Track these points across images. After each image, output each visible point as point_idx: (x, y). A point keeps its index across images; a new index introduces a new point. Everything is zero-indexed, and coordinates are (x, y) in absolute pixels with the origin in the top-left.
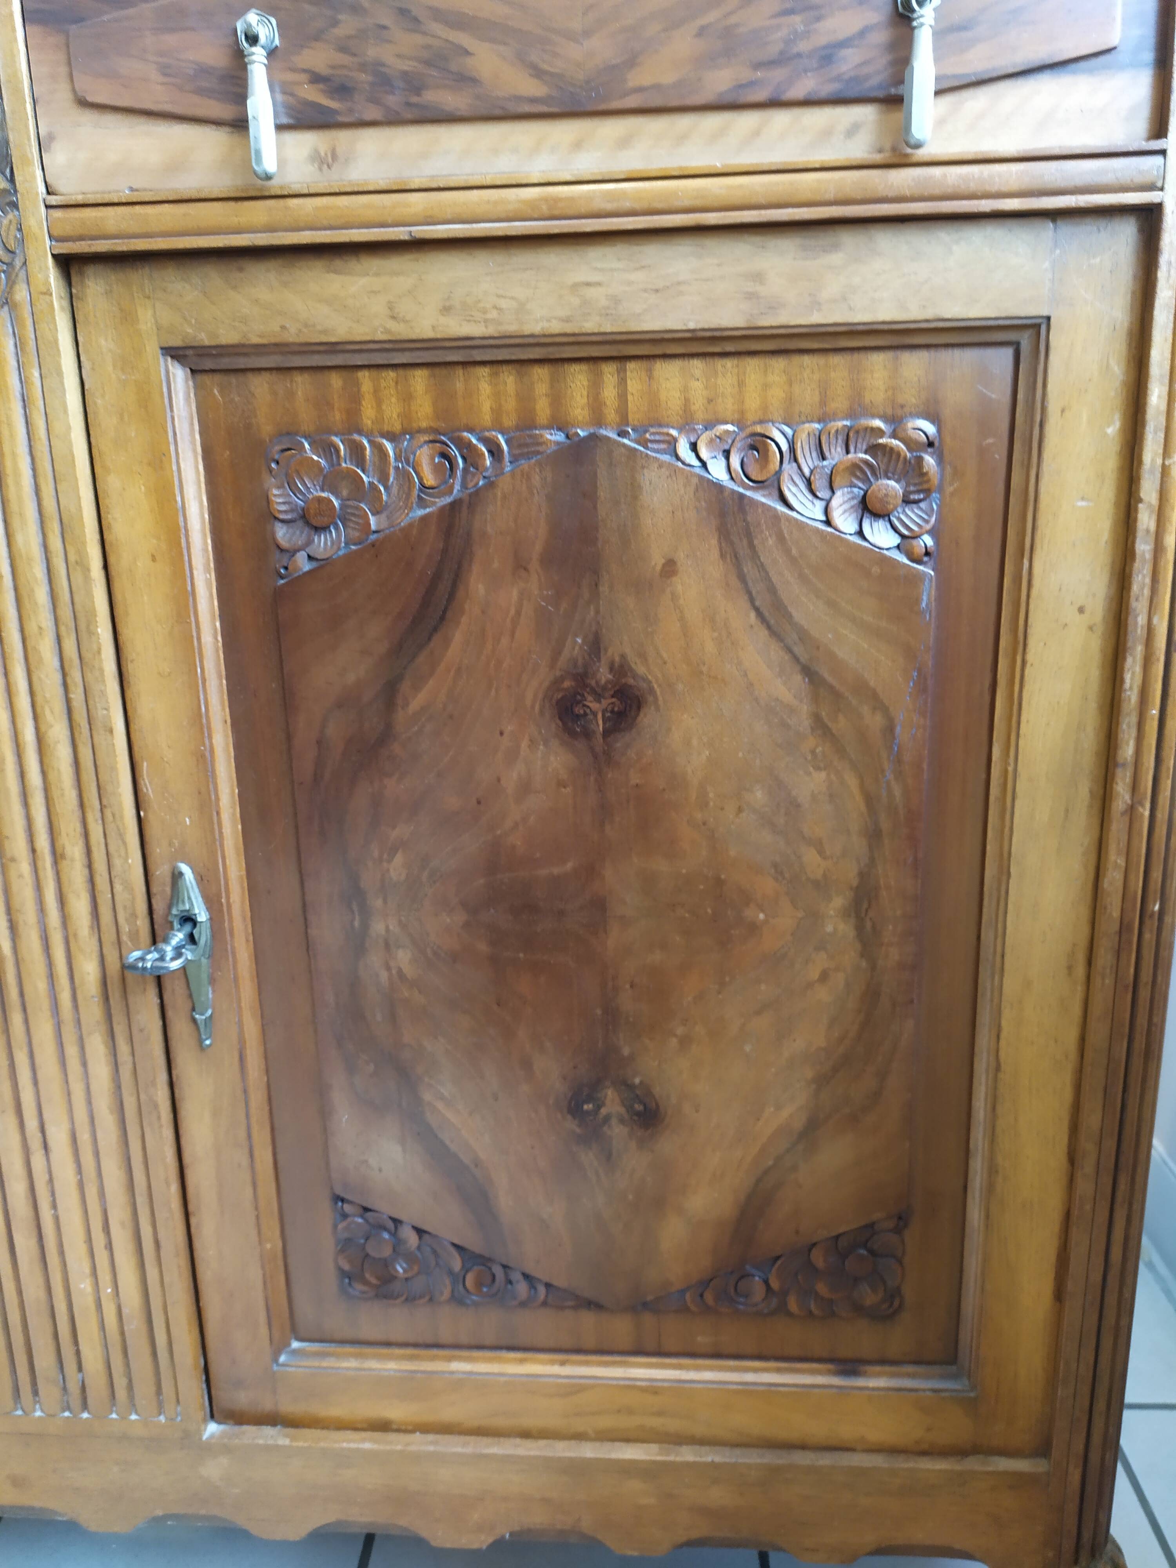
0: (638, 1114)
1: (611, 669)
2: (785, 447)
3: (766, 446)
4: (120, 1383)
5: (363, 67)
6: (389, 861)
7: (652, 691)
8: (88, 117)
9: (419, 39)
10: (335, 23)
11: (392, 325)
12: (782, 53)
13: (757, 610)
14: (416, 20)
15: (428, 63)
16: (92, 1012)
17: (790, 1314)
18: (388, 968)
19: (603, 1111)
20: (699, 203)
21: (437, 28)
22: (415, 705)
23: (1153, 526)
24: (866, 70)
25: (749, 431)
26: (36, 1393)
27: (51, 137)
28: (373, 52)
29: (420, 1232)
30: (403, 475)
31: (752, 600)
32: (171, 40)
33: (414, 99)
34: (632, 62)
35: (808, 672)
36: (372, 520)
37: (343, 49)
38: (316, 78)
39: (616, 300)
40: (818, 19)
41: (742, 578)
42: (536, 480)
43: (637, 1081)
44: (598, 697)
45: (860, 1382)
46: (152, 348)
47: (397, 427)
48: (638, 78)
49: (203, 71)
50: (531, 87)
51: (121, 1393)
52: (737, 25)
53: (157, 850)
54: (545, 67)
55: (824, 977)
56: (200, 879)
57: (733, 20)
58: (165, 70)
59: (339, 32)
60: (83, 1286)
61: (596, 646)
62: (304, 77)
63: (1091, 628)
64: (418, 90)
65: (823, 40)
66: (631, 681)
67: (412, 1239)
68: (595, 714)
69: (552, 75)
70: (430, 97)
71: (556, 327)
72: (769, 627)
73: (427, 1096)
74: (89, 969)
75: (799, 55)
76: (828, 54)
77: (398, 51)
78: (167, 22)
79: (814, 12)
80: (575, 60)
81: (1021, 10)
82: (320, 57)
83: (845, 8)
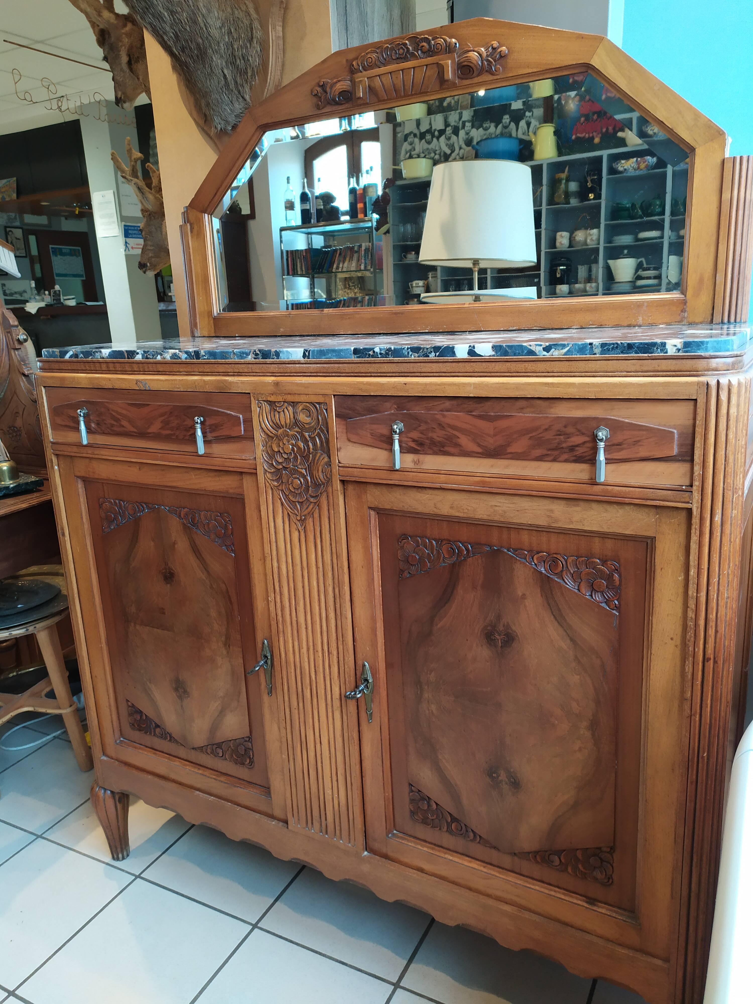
0: (512, 782)
1: (504, 626)
2: (564, 563)
3: (557, 562)
4: (338, 828)
5: (427, 438)
6: (430, 674)
7: (517, 636)
8: (350, 444)
9: (444, 432)
10: (420, 426)
11: (435, 509)
12: (557, 447)
13: (554, 615)
14: (443, 427)
15: (447, 439)
16: (337, 703)
17: (569, 874)
18: (429, 710)
19: (500, 778)
21: (449, 430)
22: (439, 626)
23: (693, 616)
24: (584, 454)
25: (551, 556)
26: (312, 823)
27: (340, 448)
28: (430, 435)
29: (437, 804)
30: (438, 552)
31: (552, 613)
32: (374, 426)
33: (442, 449)
34: (508, 445)
35: (572, 640)
36: (429, 564)
37: (422, 433)
38: (414, 441)
39: (505, 512)
40: (568, 438)
41: (549, 604)
42: (480, 561)
43: (512, 770)
44: (500, 635)
45: (595, 908)
46: (366, 507)
47: (437, 537)
48: (509, 450)
49: (382, 435)
50: (476, 448)
51: (338, 832)
52: (542, 437)
53: (359, 656)
54: (482, 444)
55: (580, 750)
56: (371, 668)
57: (541, 435)
58: (372, 434)
59: (421, 428)
60: (328, 792)
61: (499, 617)
62: (410, 440)
63: (676, 646)
64: (443, 447)
65: (571, 444)
66: (510, 631)
67: (434, 806)
68: (498, 640)
69: (483, 446)
70: (446, 449)
71: (485, 517)
72: (558, 622)
73: (440, 757)
74: (336, 690)
75: (562, 448)
76: (572, 449)
77: (438, 435)
78: (374, 421)
79: (568, 436)
80: (491, 442)
81: (639, 441)
82: (415, 435)
83: (577, 435)
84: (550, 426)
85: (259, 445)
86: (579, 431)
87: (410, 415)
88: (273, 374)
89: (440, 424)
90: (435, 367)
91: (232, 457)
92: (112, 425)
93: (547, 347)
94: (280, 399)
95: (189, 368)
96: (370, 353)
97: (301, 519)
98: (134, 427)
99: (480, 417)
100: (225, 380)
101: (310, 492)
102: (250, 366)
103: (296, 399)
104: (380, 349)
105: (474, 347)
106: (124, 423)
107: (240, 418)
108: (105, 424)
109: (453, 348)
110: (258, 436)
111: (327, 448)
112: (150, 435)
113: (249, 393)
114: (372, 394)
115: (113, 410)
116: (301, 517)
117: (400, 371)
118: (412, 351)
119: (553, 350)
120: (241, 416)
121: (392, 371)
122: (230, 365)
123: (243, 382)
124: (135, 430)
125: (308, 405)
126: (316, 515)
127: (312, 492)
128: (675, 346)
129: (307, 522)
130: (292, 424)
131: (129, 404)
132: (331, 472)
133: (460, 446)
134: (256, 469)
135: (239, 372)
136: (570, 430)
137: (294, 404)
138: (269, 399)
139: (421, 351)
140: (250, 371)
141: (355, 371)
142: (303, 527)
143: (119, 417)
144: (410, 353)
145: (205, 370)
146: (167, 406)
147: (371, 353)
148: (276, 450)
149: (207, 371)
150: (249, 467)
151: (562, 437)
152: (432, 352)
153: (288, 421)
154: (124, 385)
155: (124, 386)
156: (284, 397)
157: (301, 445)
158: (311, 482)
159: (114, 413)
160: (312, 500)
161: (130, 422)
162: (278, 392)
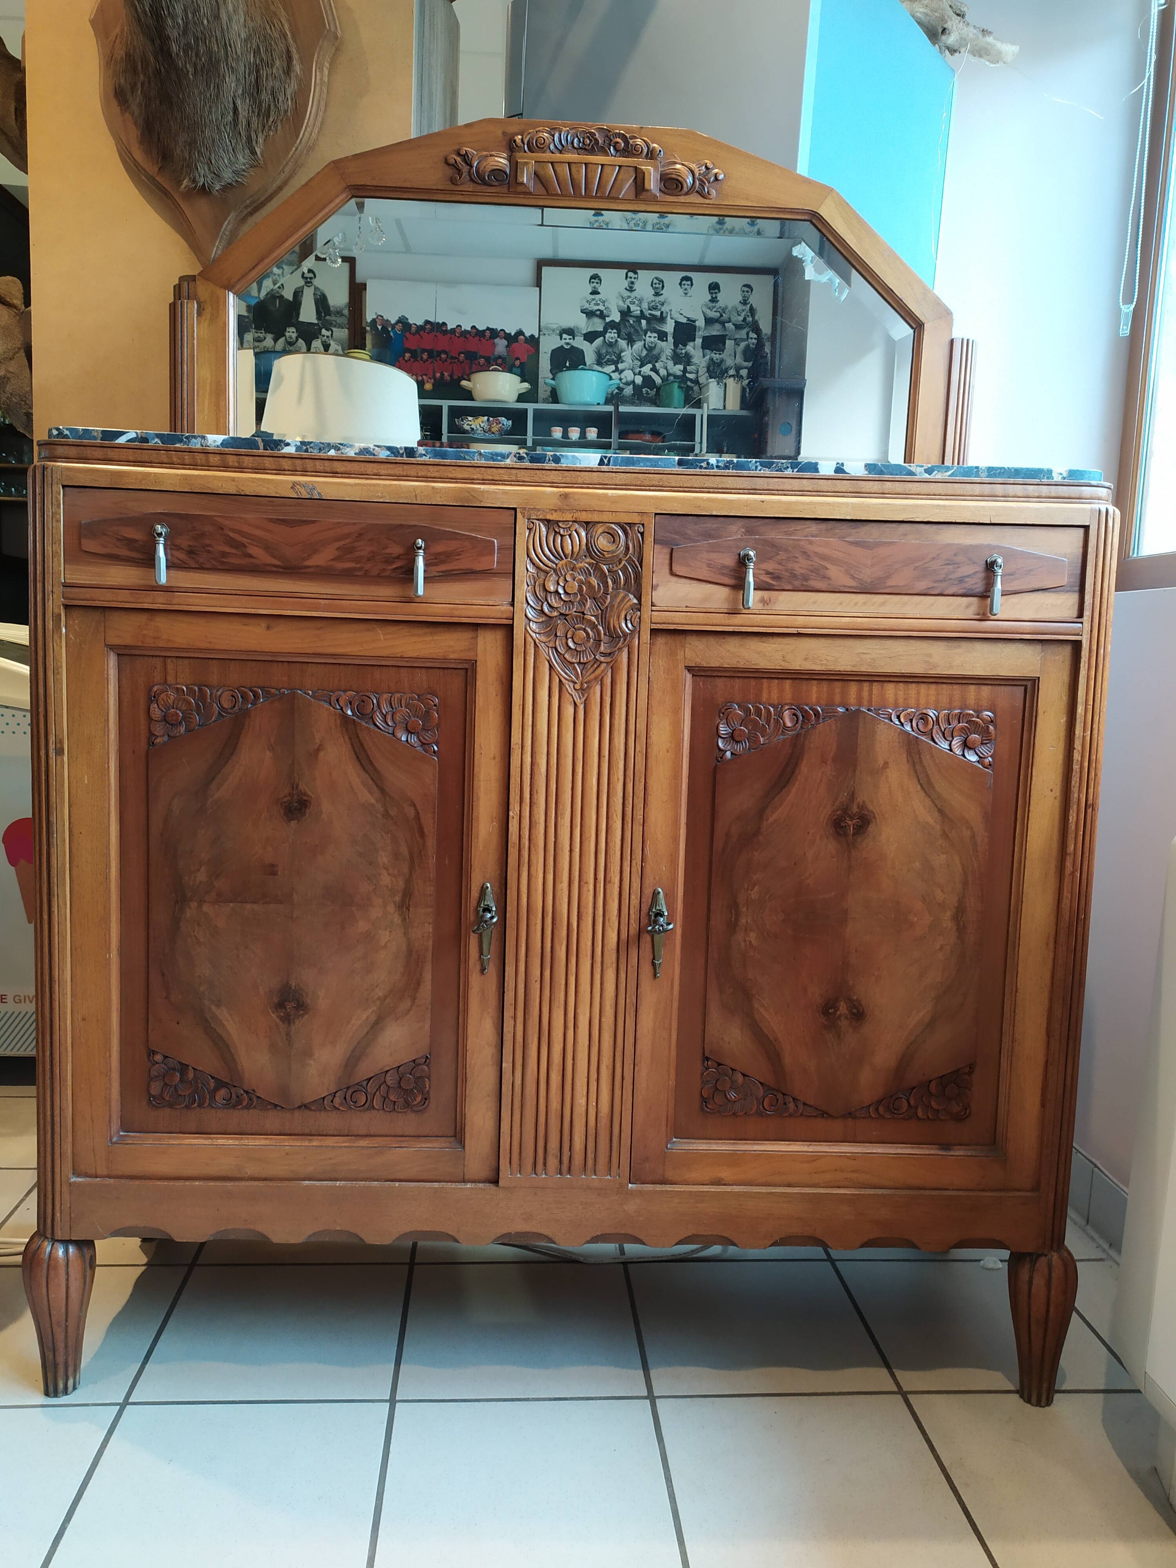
0: (854, 1014)
1: (858, 807)
2: (935, 719)
3: (927, 718)
4: (590, 1156)
5: (786, 570)
6: (752, 890)
7: (875, 817)
8: (675, 579)
9: (810, 563)
10: (778, 554)
11: (783, 663)
12: (945, 578)
13: (921, 784)
14: (809, 556)
15: (811, 571)
16: (611, 957)
17: (919, 1119)
18: (745, 941)
19: (838, 1013)
20: (910, 628)
21: (816, 559)
22: (771, 820)
23: (1080, 759)
24: (974, 587)
25: (921, 712)
26: (545, 1164)
27: (658, 585)
28: (790, 565)
29: (744, 1075)
30: (777, 721)
31: (919, 780)
32: (713, 556)
33: (805, 583)
34: (888, 577)
35: (940, 811)
36: (762, 739)
37: (780, 564)
38: (768, 573)
39: (873, 659)
40: (958, 567)
41: (916, 772)
42: (834, 727)
43: (855, 998)
44: (852, 819)
45: (952, 1153)
46: (681, 666)
47: (776, 702)
48: (891, 582)
49: (724, 567)
50: (852, 583)
51: (590, 1163)
52: (929, 567)
53: (648, 881)
54: (856, 576)
55: (941, 948)
56: (666, 895)
57: (927, 565)
58: (709, 565)
59: (779, 557)
61: (852, 796)
62: (763, 572)
63: (1055, 798)
64: (807, 580)
65: (960, 575)
66: (866, 813)
67: (740, 1079)
68: (849, 826)
69: (858, 579)
70: (811, 583)
71: (849, 668)
72: (925, 792)
73: (756, 1006)
74: (612, 937)
75: (951, 579)
76: (961, 580)
77: (800, 566)
78: (713, 549)
79: (957, 565)
80: (867, 575)
81: (1031, 570)
82: (770, 566)
83: (968, 564)
84: (938, 555)
85: (522, 582)
86: (970, 559)
87: (765, 540)
88: (552, 484)
89: (804, 553)
90: (796, 484)
91: (466, 602)
92: (224, 554)
93: (929, 468)
94: (568, 517)
95: (398, 470)
96: (702, 464)
97: (582, 689)
98: (274, 557)
99: (856, 544)
100: (474, 489)
101: (602, 649)
102: (514, 471)
103: (595, 517)
104: (718, 461)
105: (843, 465)
106: (254, 550)
107: (494, 542)
108: (209, 552)
109: (816, 464)
110: (524, 569)
111: (636, 585)
112: (307, 570)
113: (515, 509)
114: (715, 513)
115: (233, 530)
116: (582, 684)
117: (749, 487)
118: (761, 465)
119: (936, 472)
120: (495, 541)
121: (738, 487)
122: (477, 469)
123: (505, 493)
124: (279, 563)
125: (613, 526)
126: (608, 681)
127: (605, 648)
128: (1061, 474)
129: (592, 691)
130: (582, 553)
131: (270, 520)
132: (640, 618)
133: (829, 579)
134: (513, 619)
135: (493, 480)
136: (960, 558)
137: (588, 525)
138: (549, 517)
139: (774, 465)
140: (514, 478)
141: (685, 486)
142: (583, 700)
143: (244, 540)
144: (759, 468)
145: (429, 475)
146: (355, 524)
147: (704, 465)
148: (552, 588)
149: (432, 475)
150: (499, 615)
151: (951, 567)
152: (788, 467)
153: (576, 549)
154: (265, 489)
155: (263, 491)
156: (576, 515)
157: (594, 581)
158: (605, 634)
159: (231, 534)
160: (602, 659)
161: (268, 548)
162: (567, 508)
